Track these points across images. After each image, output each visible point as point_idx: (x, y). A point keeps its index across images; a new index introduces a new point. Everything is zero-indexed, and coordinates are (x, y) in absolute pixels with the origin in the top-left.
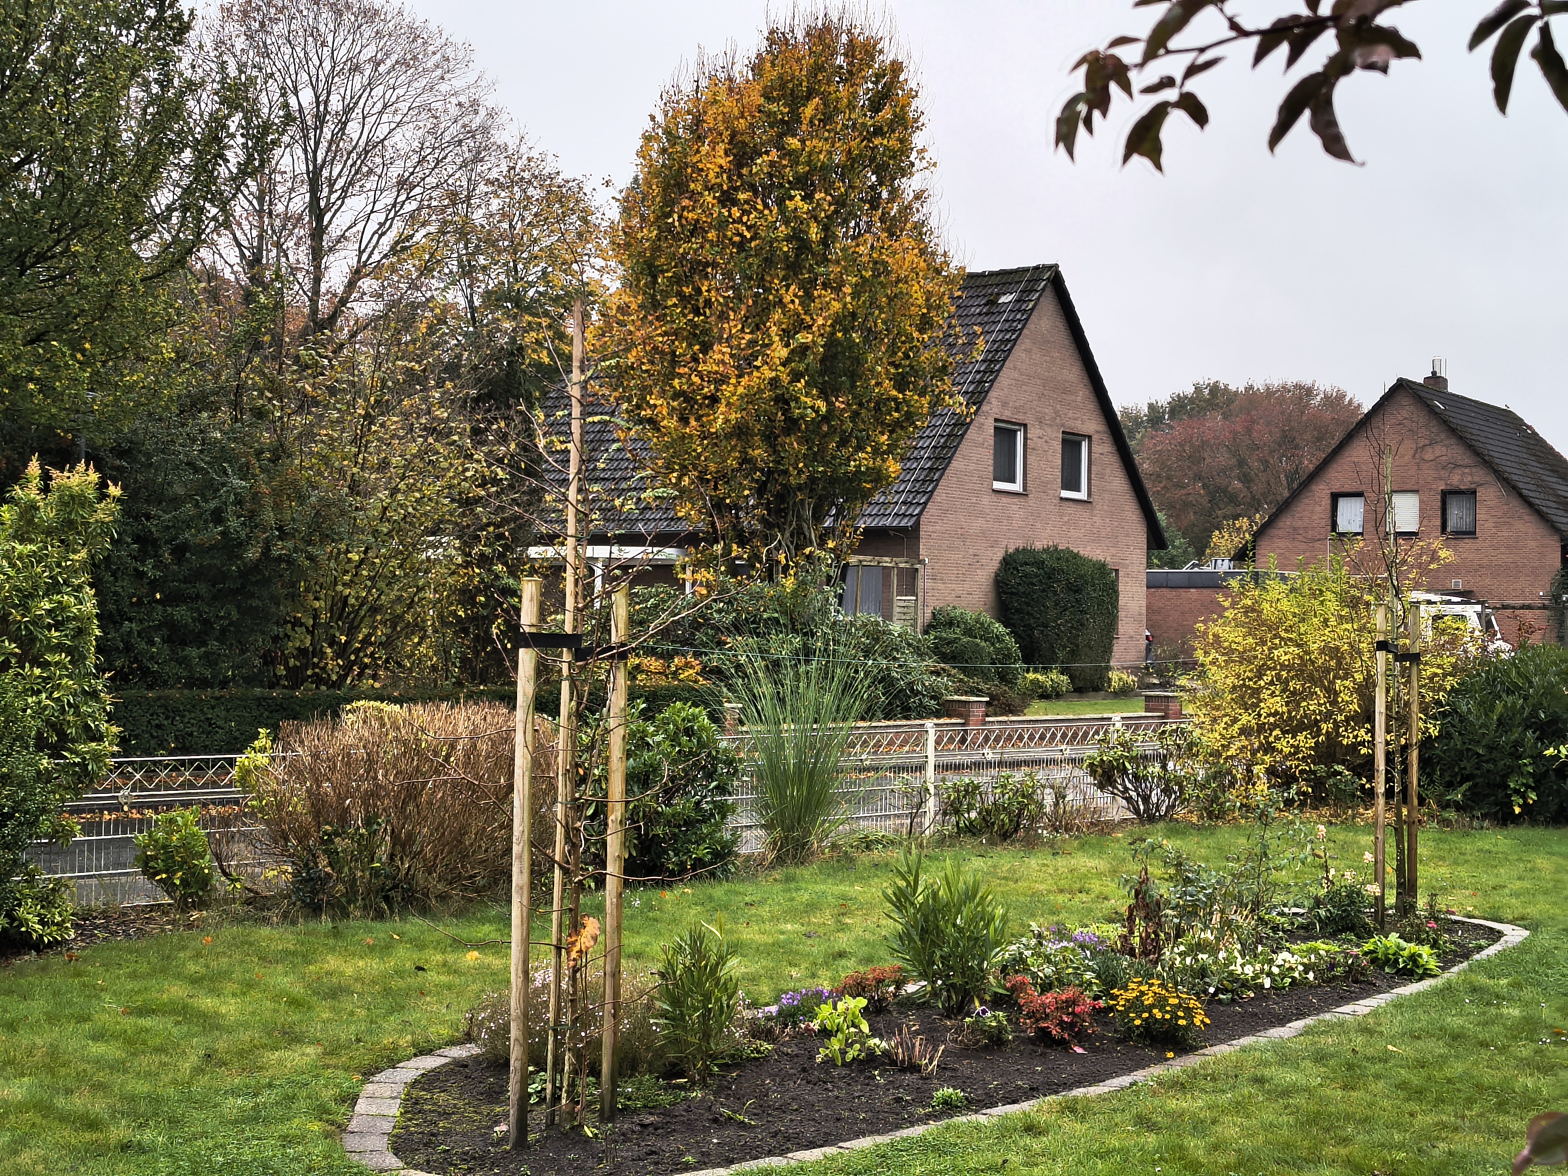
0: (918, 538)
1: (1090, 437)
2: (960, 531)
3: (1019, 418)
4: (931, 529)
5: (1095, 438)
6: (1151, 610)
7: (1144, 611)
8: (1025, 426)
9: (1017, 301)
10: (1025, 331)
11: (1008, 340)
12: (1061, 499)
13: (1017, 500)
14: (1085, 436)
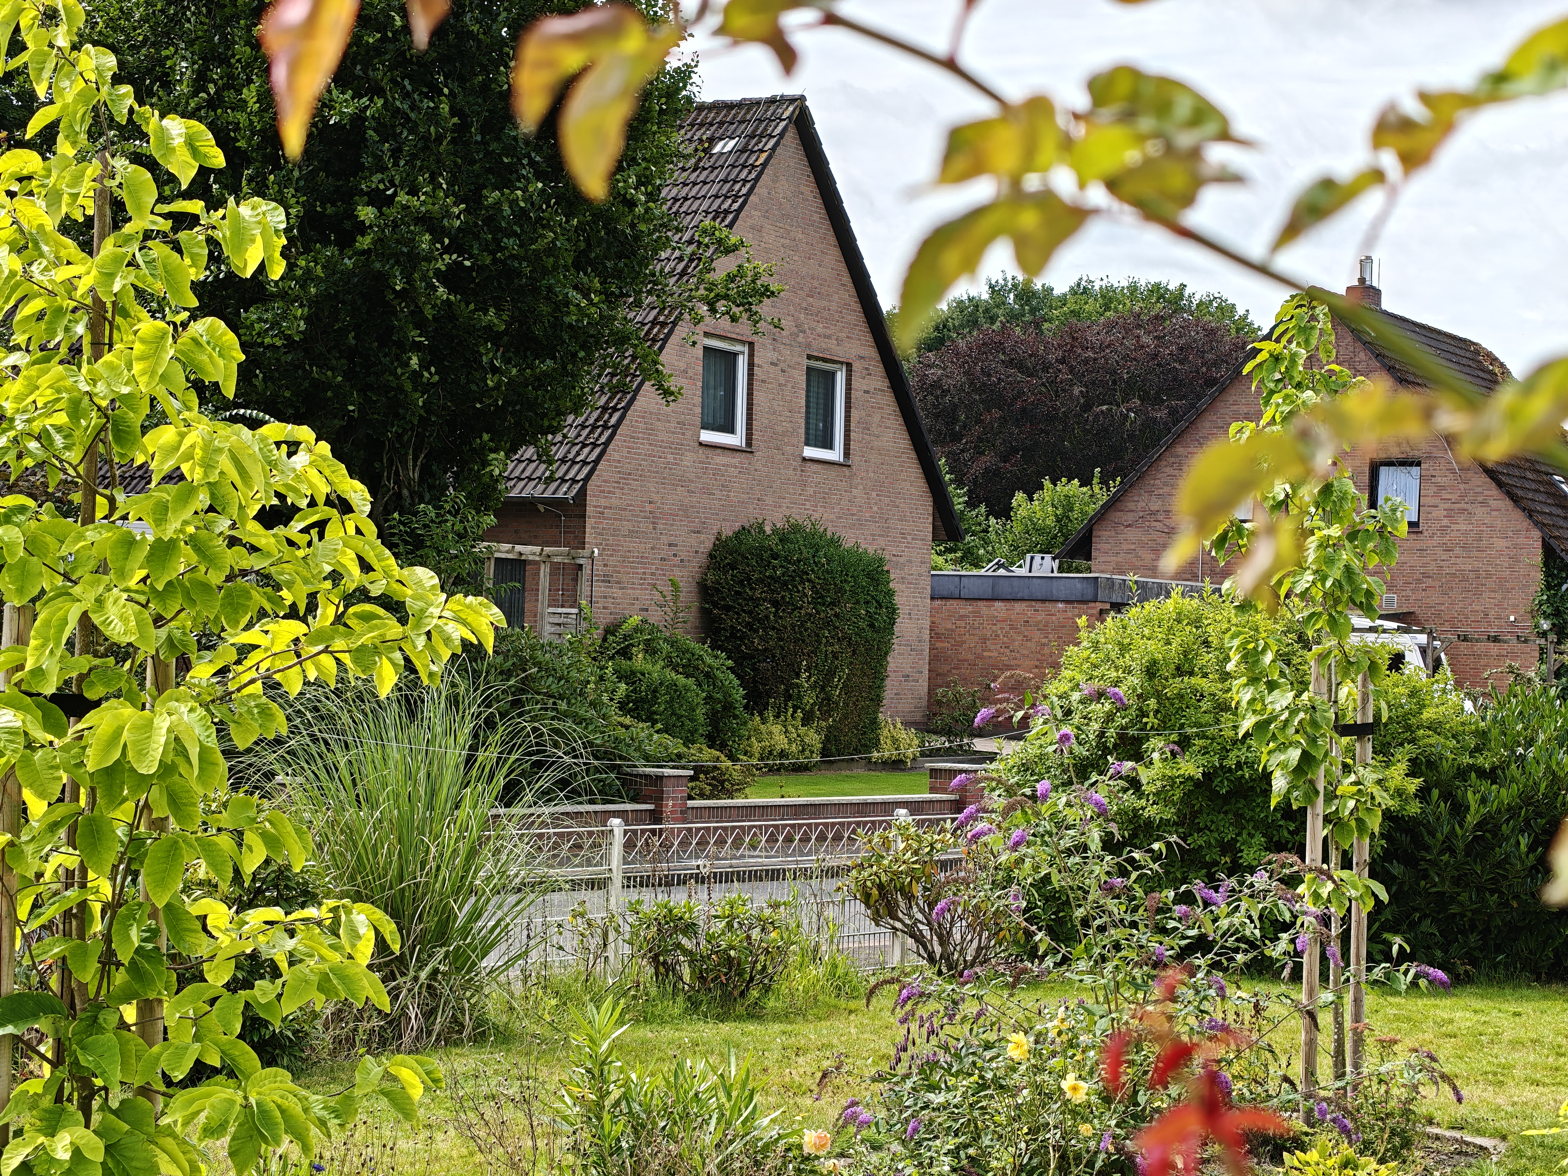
0: (583, 516)
1: (849, 365)
2: (648, 507)
3: (744, 333)
4: (603, 502)
5: (857, 366)
6: (935, 634)
7: (926, 636)
8: (751, 345)
9: (743, 151)
10: (752, 198)
11: (727, 212)
12: (804, 459)
13: (736, 459)
14: (842, 363)
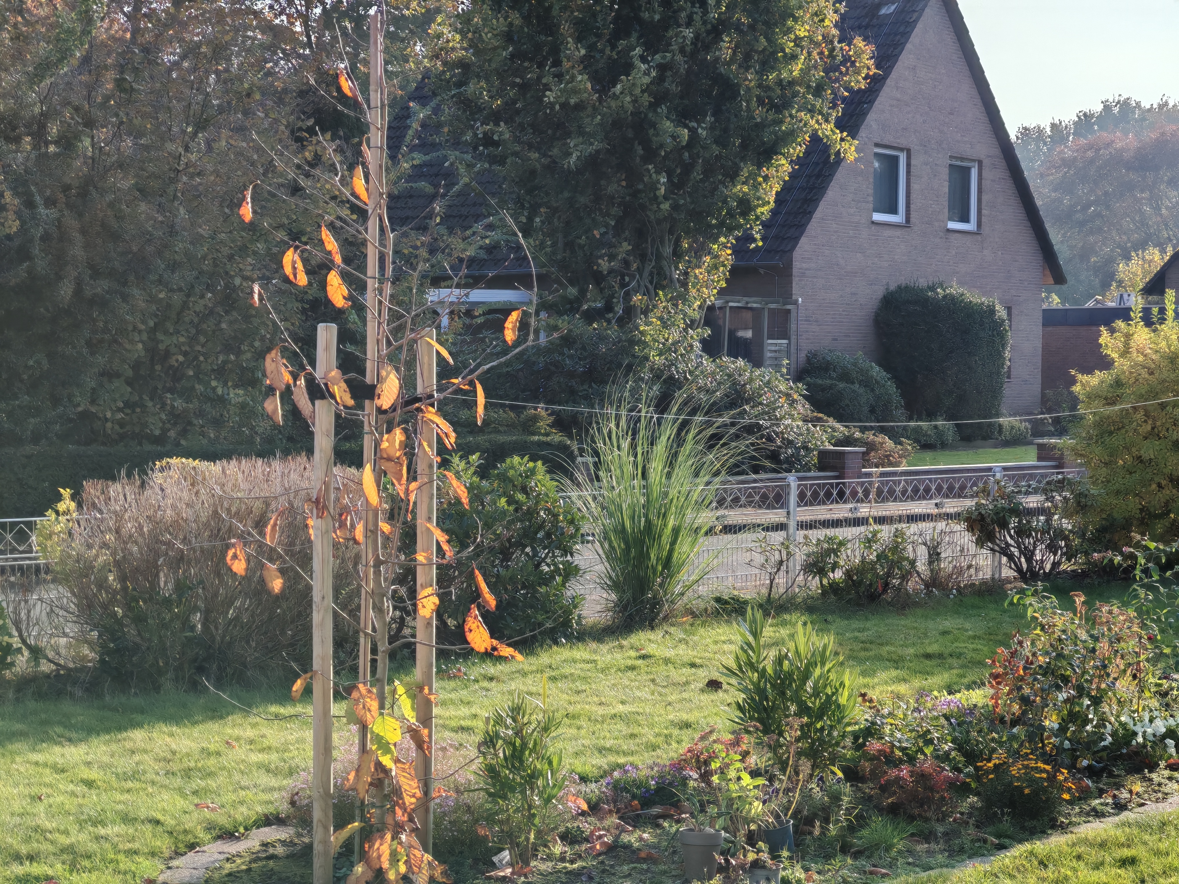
0: (790, 276)
1: (980, 163)
3: (903, 142)
4: (804, 265)
5: (986, 162)
6: (1047, 350)
7: (1039, 352)
8: (909, 151)
12: (949, 231)
13: (898, 232)
14: (973, 161)
